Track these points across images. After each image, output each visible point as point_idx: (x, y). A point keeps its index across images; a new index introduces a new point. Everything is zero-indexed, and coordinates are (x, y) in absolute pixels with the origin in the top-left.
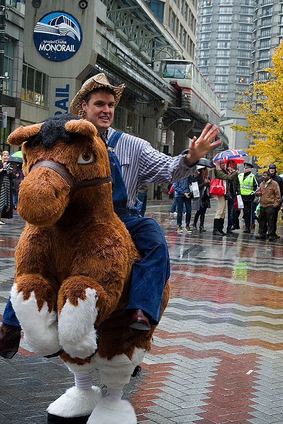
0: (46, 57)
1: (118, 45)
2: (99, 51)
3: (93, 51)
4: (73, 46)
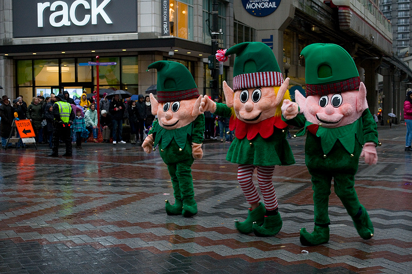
0: (252, 14)
2: (296, 5)
3: (292, 5)
4: (274, 3)
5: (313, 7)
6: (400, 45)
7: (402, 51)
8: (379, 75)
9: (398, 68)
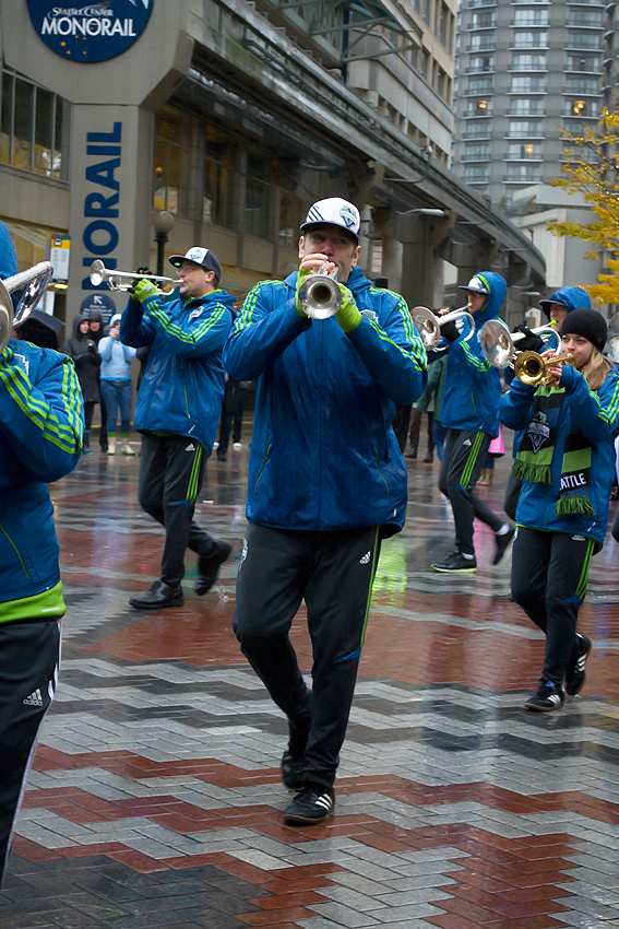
0: (60, 53)
1: (250, 18)
2: (198, 34)
3: (183, 34)
4: (129, 23)
5: (252, 43)
6: (514, 177)
7: (520, 195)
8: (446, 264)
9: (504, 246)
